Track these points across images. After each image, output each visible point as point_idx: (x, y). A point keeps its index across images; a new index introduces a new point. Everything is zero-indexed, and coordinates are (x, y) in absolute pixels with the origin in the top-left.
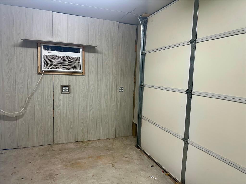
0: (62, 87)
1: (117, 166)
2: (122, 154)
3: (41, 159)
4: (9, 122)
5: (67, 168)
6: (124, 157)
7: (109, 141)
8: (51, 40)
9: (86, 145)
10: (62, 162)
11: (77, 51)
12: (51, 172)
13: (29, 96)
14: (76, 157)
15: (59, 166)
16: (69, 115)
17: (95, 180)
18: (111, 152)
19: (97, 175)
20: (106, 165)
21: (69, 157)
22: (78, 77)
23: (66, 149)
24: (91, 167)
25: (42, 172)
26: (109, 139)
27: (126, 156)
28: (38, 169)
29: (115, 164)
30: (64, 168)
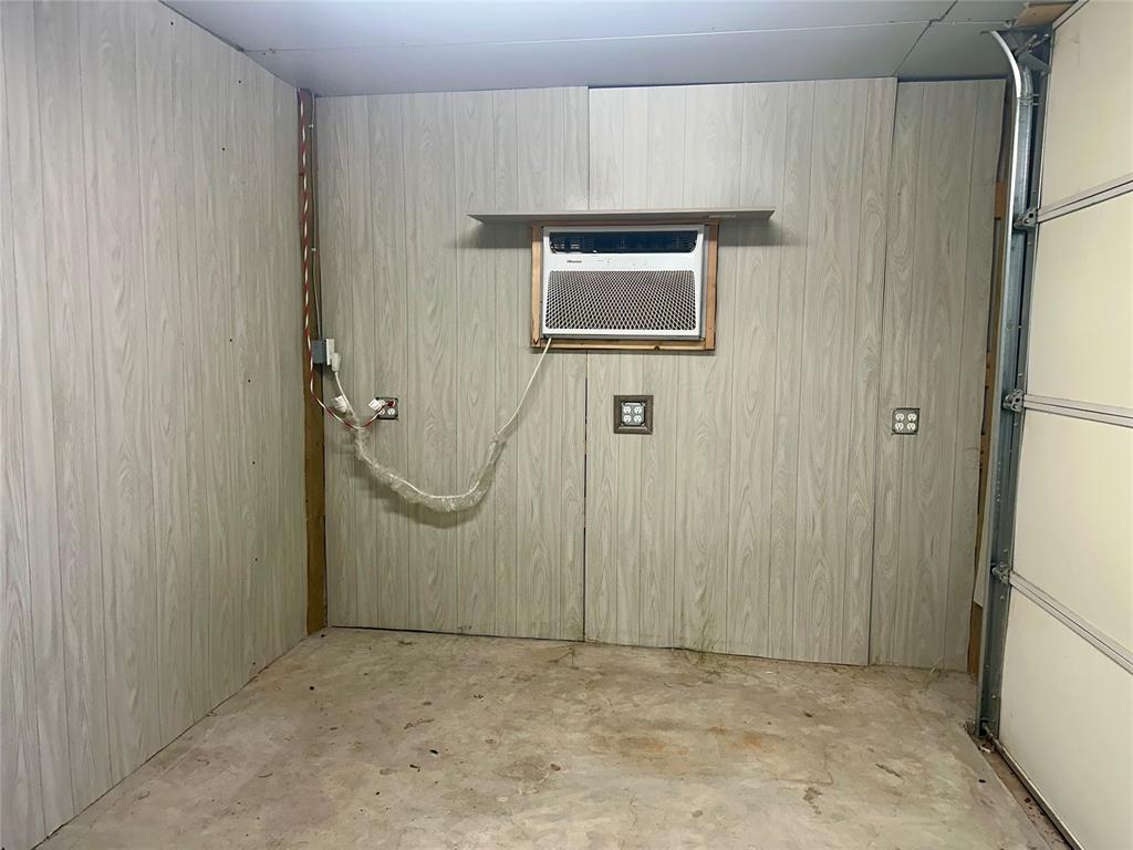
0: (620, 401)
1: (826, 800)
2: (875, 749)
3: (520, 691)
4: (434, 529)
5: (600, 753)
6: (882, 767)
7: (827, 675)
8: (582, 209)
9: (715, 672)
10: (592, 723)
11: (684, 244)
12: (539, 752)
13: (499, 437)
14: (656, 713)
15: (576, 736)
16: (647, 527)
17: (699, 838)
18: (822, 727)
19: (718, 818)
20: (775, 782)
21: (628, 707)
22: (684, 358)
23: (623, 671)
24: (705, 775)
25: (507, 742)
26: (835, 667)
27: (897, 765)
28: (497, 730)
29: (821, 790)
30: (593, 749)
